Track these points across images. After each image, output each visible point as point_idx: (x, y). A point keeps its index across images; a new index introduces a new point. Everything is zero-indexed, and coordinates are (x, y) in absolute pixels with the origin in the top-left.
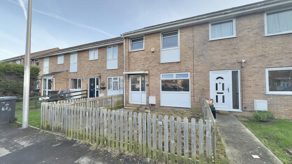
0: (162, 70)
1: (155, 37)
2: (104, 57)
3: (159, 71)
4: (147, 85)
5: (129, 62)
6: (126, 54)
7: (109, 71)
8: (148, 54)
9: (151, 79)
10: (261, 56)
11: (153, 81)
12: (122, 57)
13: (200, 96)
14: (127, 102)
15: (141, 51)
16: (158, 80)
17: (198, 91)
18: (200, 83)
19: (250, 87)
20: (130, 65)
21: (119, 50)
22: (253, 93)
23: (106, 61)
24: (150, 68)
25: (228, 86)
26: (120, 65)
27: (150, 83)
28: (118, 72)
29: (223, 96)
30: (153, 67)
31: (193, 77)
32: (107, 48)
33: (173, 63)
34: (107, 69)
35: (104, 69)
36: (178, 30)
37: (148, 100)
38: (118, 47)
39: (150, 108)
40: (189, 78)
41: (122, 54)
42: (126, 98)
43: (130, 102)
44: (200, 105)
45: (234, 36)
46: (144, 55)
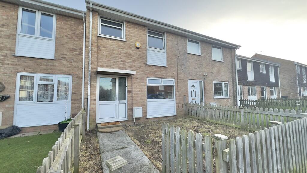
0: (148, 73)
1: (140, 30)
2: (6, 24)
3: (146, 74)
4: (129, 92)
5: (98, 53)
6: (93, 37)
7: (25, 59)
8: (131, 48)
9: (135, 84)
10: (212, 72)
11: (138, 86)
12: (68, 39)
13: (182, 103)
14: (93, 120)
15: (120, 41)
16: (144, 85)
17: (181, 98)
18: (182, 90)
19: (208, 93)
20: (99, 57)
21: (59, 24)
22: (209, 98)
23: (15, 35)
24: (133, 69)
25: (198, 93)
26: (62, 54)
27: (133, 89)
28: (55, 66)
29: (195, 101)
30: (138, 67)
31: (177, 84)
32: (19, 8)
33: (160, 67)
34: (17, 54)
35: (5, 52)
36: (164, 33)
37: (131, 112)
38: (57, 18)
39: (134, 123)
40: (174, 85)
41: (68, 34)
42: (91, 114)
43: (98, 121)
44: (183, 111)
45: (200, 54)
46: (125, 49)
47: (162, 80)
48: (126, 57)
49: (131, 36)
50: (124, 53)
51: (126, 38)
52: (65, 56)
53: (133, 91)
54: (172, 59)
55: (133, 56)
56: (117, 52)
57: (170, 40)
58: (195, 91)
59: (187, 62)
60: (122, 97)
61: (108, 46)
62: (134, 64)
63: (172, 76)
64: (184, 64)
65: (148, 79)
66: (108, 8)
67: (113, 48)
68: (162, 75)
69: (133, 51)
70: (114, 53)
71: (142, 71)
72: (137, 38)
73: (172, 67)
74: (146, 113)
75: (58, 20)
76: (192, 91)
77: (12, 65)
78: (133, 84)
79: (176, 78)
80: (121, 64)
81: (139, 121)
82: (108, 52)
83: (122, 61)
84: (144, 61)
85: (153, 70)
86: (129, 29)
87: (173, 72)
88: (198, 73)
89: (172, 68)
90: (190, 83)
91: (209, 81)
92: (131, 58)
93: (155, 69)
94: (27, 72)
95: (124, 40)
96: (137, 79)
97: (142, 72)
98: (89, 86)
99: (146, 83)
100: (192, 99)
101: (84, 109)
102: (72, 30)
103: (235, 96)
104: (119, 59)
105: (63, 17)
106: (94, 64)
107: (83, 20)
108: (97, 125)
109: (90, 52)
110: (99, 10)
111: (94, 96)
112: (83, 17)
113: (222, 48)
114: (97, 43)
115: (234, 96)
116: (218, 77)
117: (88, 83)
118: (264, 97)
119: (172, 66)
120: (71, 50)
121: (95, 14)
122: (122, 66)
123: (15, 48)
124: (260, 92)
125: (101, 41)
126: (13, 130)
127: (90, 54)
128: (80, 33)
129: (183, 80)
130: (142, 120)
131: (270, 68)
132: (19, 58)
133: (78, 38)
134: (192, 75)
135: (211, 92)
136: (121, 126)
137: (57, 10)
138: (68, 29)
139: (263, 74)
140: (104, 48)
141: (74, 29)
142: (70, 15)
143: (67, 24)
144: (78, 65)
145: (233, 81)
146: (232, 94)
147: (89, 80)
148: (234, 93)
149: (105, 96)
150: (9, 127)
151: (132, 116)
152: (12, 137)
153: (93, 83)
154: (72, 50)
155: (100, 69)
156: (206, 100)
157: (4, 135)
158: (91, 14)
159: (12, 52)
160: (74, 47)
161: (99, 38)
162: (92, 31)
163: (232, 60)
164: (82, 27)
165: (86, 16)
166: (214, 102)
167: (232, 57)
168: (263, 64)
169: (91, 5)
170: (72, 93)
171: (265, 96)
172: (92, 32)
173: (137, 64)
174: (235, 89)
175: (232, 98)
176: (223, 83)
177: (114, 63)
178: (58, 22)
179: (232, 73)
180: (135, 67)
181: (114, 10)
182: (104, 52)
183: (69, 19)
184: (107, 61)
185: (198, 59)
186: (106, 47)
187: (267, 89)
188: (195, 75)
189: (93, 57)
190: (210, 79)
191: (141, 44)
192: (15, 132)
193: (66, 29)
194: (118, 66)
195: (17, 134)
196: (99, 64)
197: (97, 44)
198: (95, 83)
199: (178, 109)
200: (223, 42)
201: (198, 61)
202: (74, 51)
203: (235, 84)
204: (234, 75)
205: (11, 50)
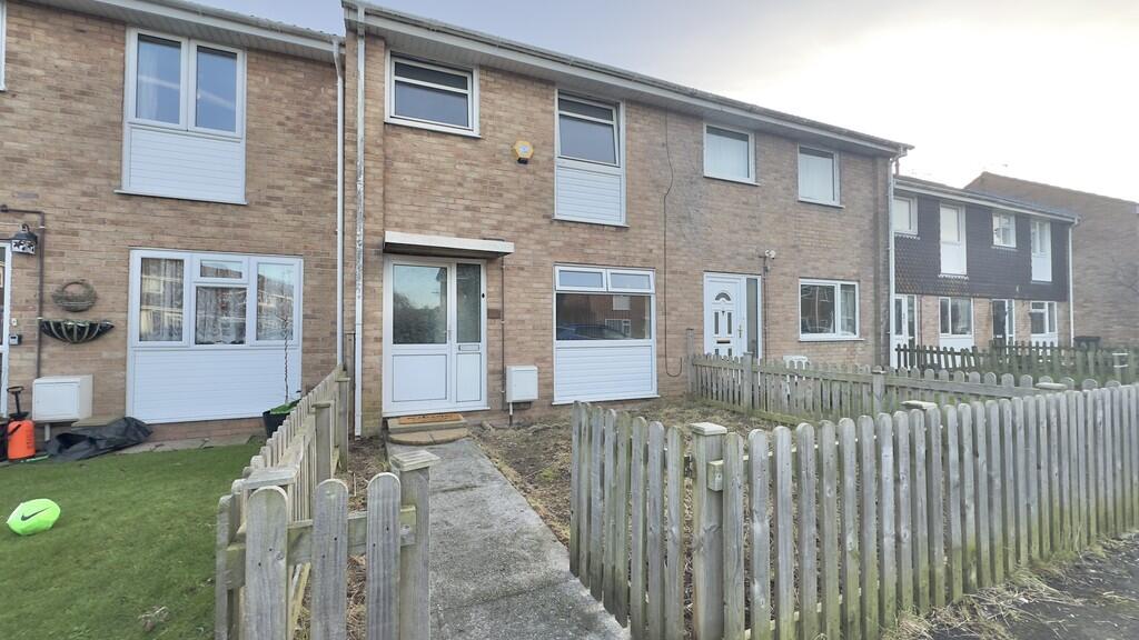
0: (560, 248)
1: (531, 98)
2: (89, 87)
3: (551, 254)
4: (494, 314)
5: (385, 181)
6: (368, 126)
7: (151, 205)
8: (498, 162)
9: (511, 286)
10: (794, 247)
11: (523, 295)
12: (287, 135)
13: (681, 354)
14: (374, 406)
15: (459, 139)
16: (546, 291)
17: (675, 336)
18: (681, 309)
19: (777, 323)
20: (390, 195)
21: (257, 84)
22: (782, 340)
23: (120, 125)
24: (508, 234)
25: (740, 320)
26: (269, 187)
27: (506, 306)
28: (247, 226)
29: (730, 351)
30: (523, 228)
31: (663, 288)
32: (127, 34)
33: (601, 228)
34: (126, 189)
35: (92, 181)
36: (617, 106)
37: (500, 383)
38: (248, 62)
39: (511, 420)
40: (652, 290)
41: (288, 118)
42: (366, 386)
43: (388, 409)
44: (683, 383)
45: (751, 181)
46: (477, 166)
47: (609, 276)
48: (481, 193)
49: (499, 117)
50: (475, 180)
51: (483, 128)
52: (279, 193)
53: (506, 312)
54: (647, 199)
55: (508, 190)
56: (448, 177)
57: (641, 130)
58: (730, 315)
59: (702, 210)
60: (470, 333)
61: (418, 156)
62: (508, 218)
63: (644, 260)
64: (688, 218)
65: (557, 269)
66: (417, 24)
67: (439, 162)
68: (609, 258)
69: (505, 173)
70: (440, 182)
71: (538, 242)
72: (521, 124)
73: (645, 227)
74: (551, 385)
75: (251, 68)
76: (717, 314)
77: (113, 223)
78: (506, 288)
79: (660, 266)
80: (465, 219)
81: (528, 413)
82: (420, 179)
83: (467, 208)
84: (544, 206)
85: (574, 240)
86: (491, 95)
87: (651, 247)
88: (741, 250)
89: (646, 231)
90: (712, 285)
91: (783, 278)
92: (501, 195)
93: (582, 235)
94: (161, 246)
95: (475, 134)
96: (522, 269)
97: (539, 247)
98: (359, 293)
99: (551, 285)
100: (719, 342)
101: (345, 369)
102: (298, 103)
103: (882, 332)
104: (458, 201)
105: (270, 58)
106: (376, 219)
107: (333, 65)
108: (385, 421)
109: (361, 179)
110: (387, 31)
111: (374, 326)
112: (336, 55)
113: (836, 156)
114: (383, 147)
115: (877, 334)
116: (818, 265)
117: (354, 283)
118: (1004, 338)
119: (647, 223)
120: (296, 173)
121: (373, 47)
122: (468, 225)
123: (120, 168)
124: (989, 320)
125: (396, 141)
126: (127, 429)
127: (360, 187)
128: (327, 114)
129: (685, 273)
130: (537, 409)
131: (1035, 230)
132: (134, 202)
133: (318, 130)
134: (719, 256)
135: (787, 319)
136: (464, 426)
137: (247, 35)
138: (286, 101)
139: (1003, 254)
140: (405, 165)
141: (307, 98)
142: (291, 51)
143: (283, 83)
144: (324, 221)
145: (876, 279)
146: (869, 326)
147: (359, 273)
148: (877, 323)
149: (414, 327)
150: (115, 422)
151: (504, 396)
152: (124, 452)
153: (370, 284)
154: (302, 172)
155: (393, 237)
156: (771, 346)
157: (102, 445)
158: (361, 45)
159: (113, 182)
160: (309, 163)
161: (390, 130)
162: (366, 105)
163: (876, 200)
164: (331, 91)
165: (343, 51)
166: (800, 354)
167: (875, 188)
168: (1006, 214)
169: (360, 17)
170: (305, 316)
171: (1008, 336)
172: (365, 110)
173: (522, 217)
174: (883, 309)
175: (871, 339)
176: (837, 285)
177: (443, 216)
178: (254, 77)
179: (875, 248)
180: (512, 229)
181: (438, 31)
182: (409, 178)
183: (289, 65)
184: (416, 208)
185: (744, 199)
186: (412, 161)
187: (1016, 310)
188: (729, 258)
189: (368, 196)
190: (787, 270)
191: (534, 147)
192: (135, 439)
193: (279, 100)
194: (455, 226)
195: (138, 443)
196: (389, 218)
197: (384, 150)
198: (378, 284)
199: (664, 375)
200: (839, 131)
201: (744, 203)
202: (306, 175)
203: (882, 290)
204: (882, 254)
205: (109, 176)
